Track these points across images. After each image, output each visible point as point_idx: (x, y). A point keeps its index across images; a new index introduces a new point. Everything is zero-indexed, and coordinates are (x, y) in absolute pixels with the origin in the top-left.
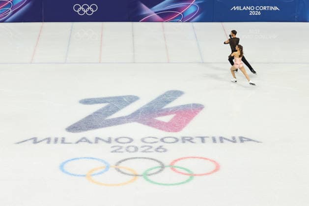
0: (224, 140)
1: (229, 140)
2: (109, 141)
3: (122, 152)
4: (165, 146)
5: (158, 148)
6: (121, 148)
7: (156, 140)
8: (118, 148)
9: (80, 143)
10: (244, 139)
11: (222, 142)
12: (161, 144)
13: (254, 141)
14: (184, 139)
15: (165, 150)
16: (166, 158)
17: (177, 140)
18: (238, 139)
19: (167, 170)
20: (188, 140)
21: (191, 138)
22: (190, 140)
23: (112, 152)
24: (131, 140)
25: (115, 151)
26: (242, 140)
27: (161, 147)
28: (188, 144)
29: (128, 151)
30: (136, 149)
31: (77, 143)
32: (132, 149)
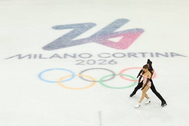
0: (159, 55)
1: (163, 55)
2: (74, 56)
3: (84, 64)
4: (116, 60)
5: (110, 61)
6: (83, 61)
7: (109, 55)
8: (81, 61)
9: (53, 58)
10: (174, 54)
11: (157, 56)
12: (113, 58)
13: (181, 56)
14: (130, 55)
15: (116, 63)
16: (117, 69)
17: (125, 55)
18: (169, 55)
19: (118, 78)
20: (132, 55)
21: (135, 54)
22: (134, 55)
23: (77, 64)
24: (91, 56)
25: (79, 64)
26: (172, 55)
27: (112, 60)
28: (132, 58)
29: (88, 64)
30: (95, 62)
31: (51, 58)
32: (91, 62)
